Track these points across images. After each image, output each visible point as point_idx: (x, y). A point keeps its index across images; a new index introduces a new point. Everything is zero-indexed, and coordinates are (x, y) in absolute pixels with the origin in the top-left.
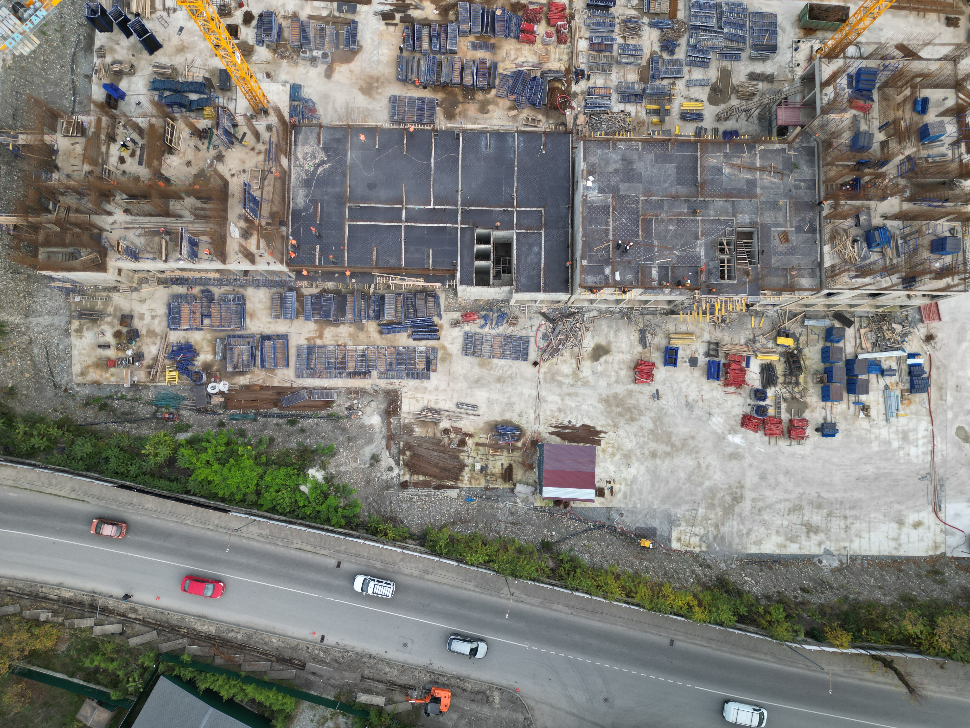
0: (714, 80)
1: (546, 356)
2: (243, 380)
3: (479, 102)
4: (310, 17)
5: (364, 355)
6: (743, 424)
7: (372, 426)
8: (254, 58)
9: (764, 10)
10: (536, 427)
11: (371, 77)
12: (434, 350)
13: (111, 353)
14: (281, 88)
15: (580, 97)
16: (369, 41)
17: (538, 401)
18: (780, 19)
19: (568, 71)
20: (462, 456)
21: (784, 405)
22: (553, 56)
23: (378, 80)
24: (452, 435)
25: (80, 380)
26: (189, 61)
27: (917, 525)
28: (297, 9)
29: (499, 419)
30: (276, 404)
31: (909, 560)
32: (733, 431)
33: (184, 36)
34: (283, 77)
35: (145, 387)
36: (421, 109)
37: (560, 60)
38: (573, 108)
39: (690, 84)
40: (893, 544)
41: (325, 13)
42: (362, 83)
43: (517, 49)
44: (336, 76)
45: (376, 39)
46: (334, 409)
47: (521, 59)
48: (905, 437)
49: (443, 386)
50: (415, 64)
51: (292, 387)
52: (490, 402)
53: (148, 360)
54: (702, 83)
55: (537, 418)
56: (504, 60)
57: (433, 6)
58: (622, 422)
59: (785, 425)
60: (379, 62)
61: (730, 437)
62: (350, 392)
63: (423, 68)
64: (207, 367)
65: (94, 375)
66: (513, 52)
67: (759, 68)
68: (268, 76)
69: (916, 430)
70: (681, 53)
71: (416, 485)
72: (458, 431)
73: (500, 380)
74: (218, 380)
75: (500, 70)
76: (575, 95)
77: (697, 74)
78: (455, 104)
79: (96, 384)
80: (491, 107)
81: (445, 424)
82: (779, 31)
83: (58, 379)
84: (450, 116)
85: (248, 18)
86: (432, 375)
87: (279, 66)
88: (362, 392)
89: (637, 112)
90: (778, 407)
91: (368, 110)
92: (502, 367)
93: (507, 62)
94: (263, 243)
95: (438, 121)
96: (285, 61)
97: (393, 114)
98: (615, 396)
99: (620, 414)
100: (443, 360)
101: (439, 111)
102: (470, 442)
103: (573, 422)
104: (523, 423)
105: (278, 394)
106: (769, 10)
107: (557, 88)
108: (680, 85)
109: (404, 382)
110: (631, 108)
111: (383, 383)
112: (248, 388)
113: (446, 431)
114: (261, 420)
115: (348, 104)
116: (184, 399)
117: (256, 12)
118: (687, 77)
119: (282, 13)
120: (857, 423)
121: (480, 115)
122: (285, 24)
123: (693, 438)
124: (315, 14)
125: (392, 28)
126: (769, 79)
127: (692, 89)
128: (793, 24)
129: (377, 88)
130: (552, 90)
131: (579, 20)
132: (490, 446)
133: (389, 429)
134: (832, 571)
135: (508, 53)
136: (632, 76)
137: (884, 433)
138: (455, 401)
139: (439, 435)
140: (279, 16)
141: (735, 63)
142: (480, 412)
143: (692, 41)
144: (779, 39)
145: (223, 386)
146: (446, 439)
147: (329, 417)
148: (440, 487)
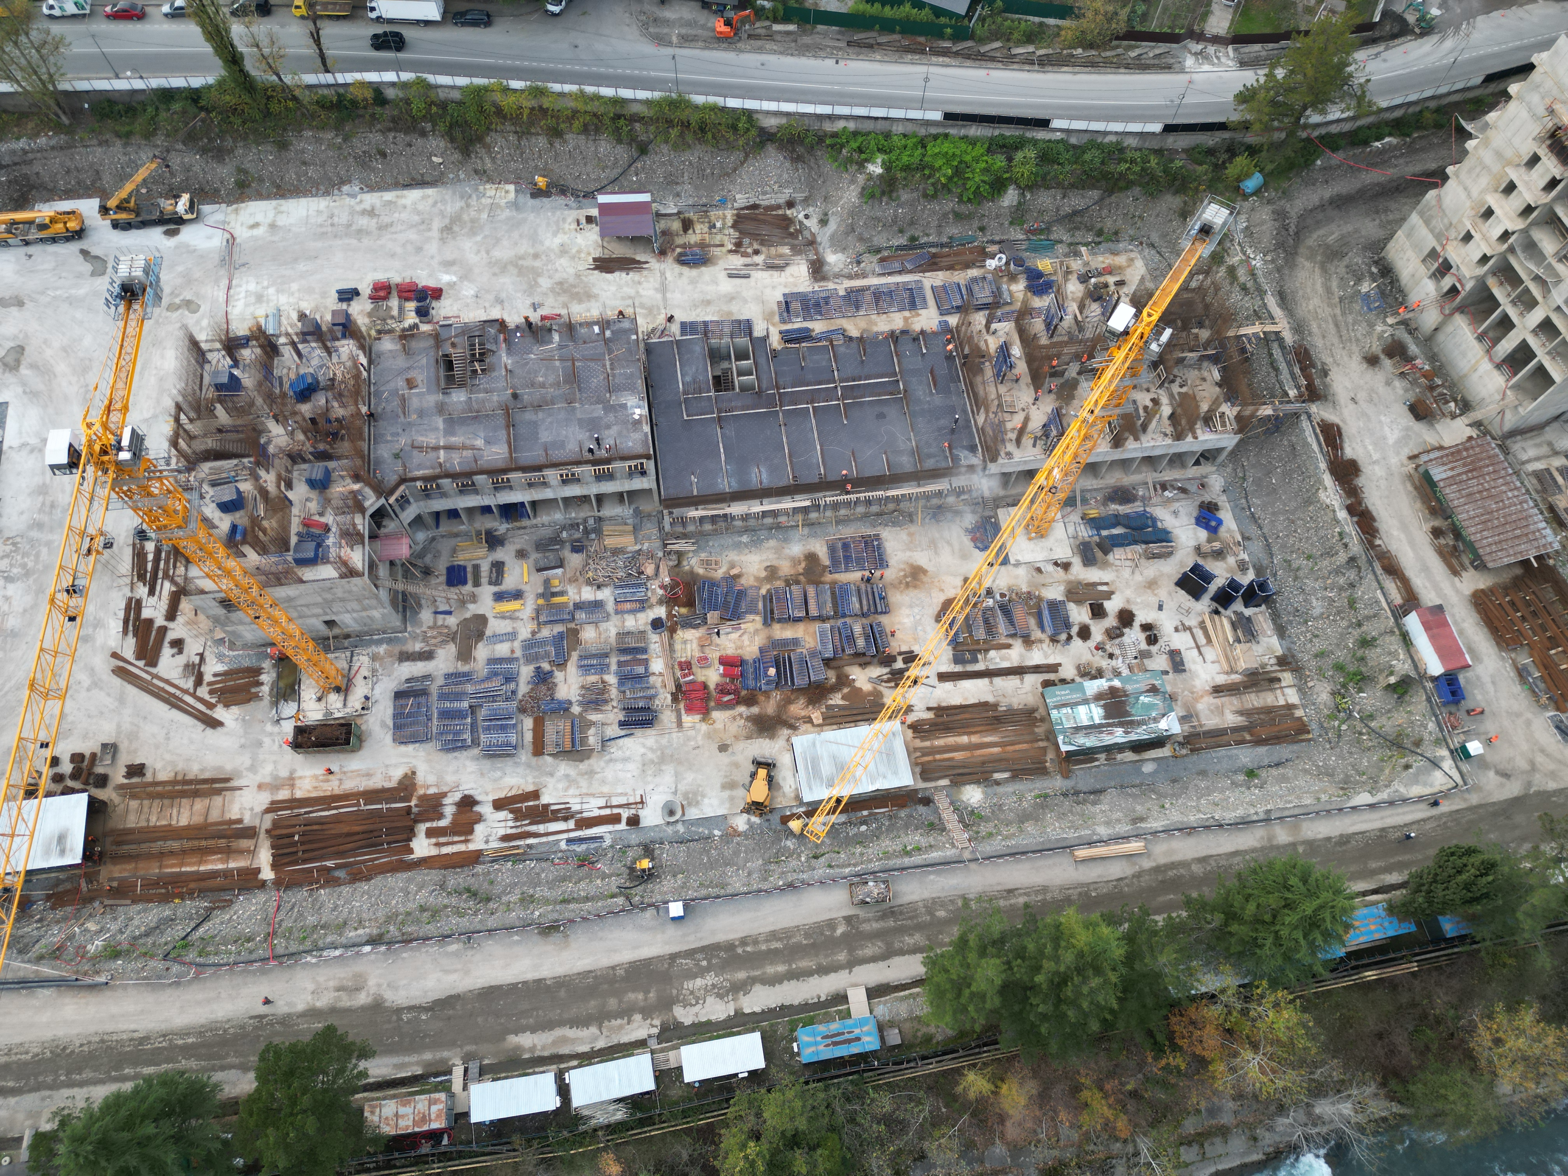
0: (480, 645)
1: (661, 328)
2: (974, 273)
3: (779, 578)
4: (1008, 646)
5: (858, 308)
6: (441, 290)
7: (835, 252)
8: (1062, 588)
9: (410, 748)
10: (663, 266)
11: (915, 587)
12: (783, 321)
13: (1111, 280)
14: (1020, 558)
15: (654, 600)
16: (928, 629)
17: (663, 289)
18: (388, 738)
19: (672, 631)
20: (737, 234)
21: (395, 312)
22: (695, 645)
23: (907, 585)
24: (750, 250)
25: (1132, 255)
26: (1137, 572)
27: (254, 226)
28: (1028, 654)
29: (703, 269)
30: (934, 256)
31: (268, 197)
32: (452, 285)
33: (1154, 601)
34: (1021, 571)
35: (1067, 255)
36: (847, 558)
37: (685, 642)
38: (662, 587)
39: (511, 636)
40: (283, 209)
41: (992, 653)
42: (925, 579)
43: (741, 647)
44: (959, 582)
45: (921, 633)
46: (875, 258)
47: (735, 636)
48: (260, 298)
49: (768, 291)
50: (865, 602)
51: (924, 272)
52: (715, 282)
53: (1073, 278)
54: (498, 638)
55: (663, 274)
56: (756, 631)
57: (858, 684)
58: (571, 280)
59: (394, 293)
60: (911, 607)
61: (454, 279)
62: (864, 276)
63: (854, 599)
64: (1013, 278)
65: (1121, 260)
66: (747, 643)
67: (418, 668)
68: (1039, 570)
69: (247, 305)
70: (526, 672)
71: (779, 207)
72: (745, 255)
73: (708, 303)
74: (998, 269)
75: (758, 619)
76: (660, 602)
77: (503, 649)
78: (808, 572)
79: (1115, 253)
80: (763, 574)
81: (759, 259)
82: (390, 723)
83: (1153, 252)
84: (811, 558)
85: (1085, 633)
86: (781, 299)
87: (1030, 584)
88: (850, 277)
89: (580, 593)
90: (401, 309)
91: (910, 550)
92: (707, 314)
93: (752, 630)
94: (982, 345)
95: (825, 549)
96: (1025, 590)
97: (879, 548)
98: (580, 301)
99: (574, 286)
100: (772, 314)
101: (826, 561)
102: (730, 247)
103: (624, 275)
104: (678, 268)
105: (935, 264)
106: (403, 748)
107: (684, 606)
108: (525, 631)
109: (810, 289)
110: (588, 594)
111: (831, 285)
112: (967, 266)
113: (756, 252)
114: (945, 240)
115: (936, 553)
116: (1026, 250)
117: (1077, 642)
118: (517, 644)
119: (1045, 646)
120: (313, 305)
121: (775, 563)
122: (1037, 634)
123: (495, 274)
124: (1004, 651)
125: (904, 649)
126: (406, 657)
127: (509, 629)
128: (370, 734)
129: (905, 576)
130: (690, 604)
131: (664, 698)
132: (710, 246)
133: (816, 250)
134: (350, 182)
135: (752, 641)
136: (588, 634)
137: (283, 300)
138: (752, 280)
139: (764, 249)
140: (1047, 640)
141: (451, 671)
142: (724, 273)
143: (512, 686)
144: (390, 711)
145: (991, 264)
146: (756, 246)
147: (878, 251)
148: (755, 207)
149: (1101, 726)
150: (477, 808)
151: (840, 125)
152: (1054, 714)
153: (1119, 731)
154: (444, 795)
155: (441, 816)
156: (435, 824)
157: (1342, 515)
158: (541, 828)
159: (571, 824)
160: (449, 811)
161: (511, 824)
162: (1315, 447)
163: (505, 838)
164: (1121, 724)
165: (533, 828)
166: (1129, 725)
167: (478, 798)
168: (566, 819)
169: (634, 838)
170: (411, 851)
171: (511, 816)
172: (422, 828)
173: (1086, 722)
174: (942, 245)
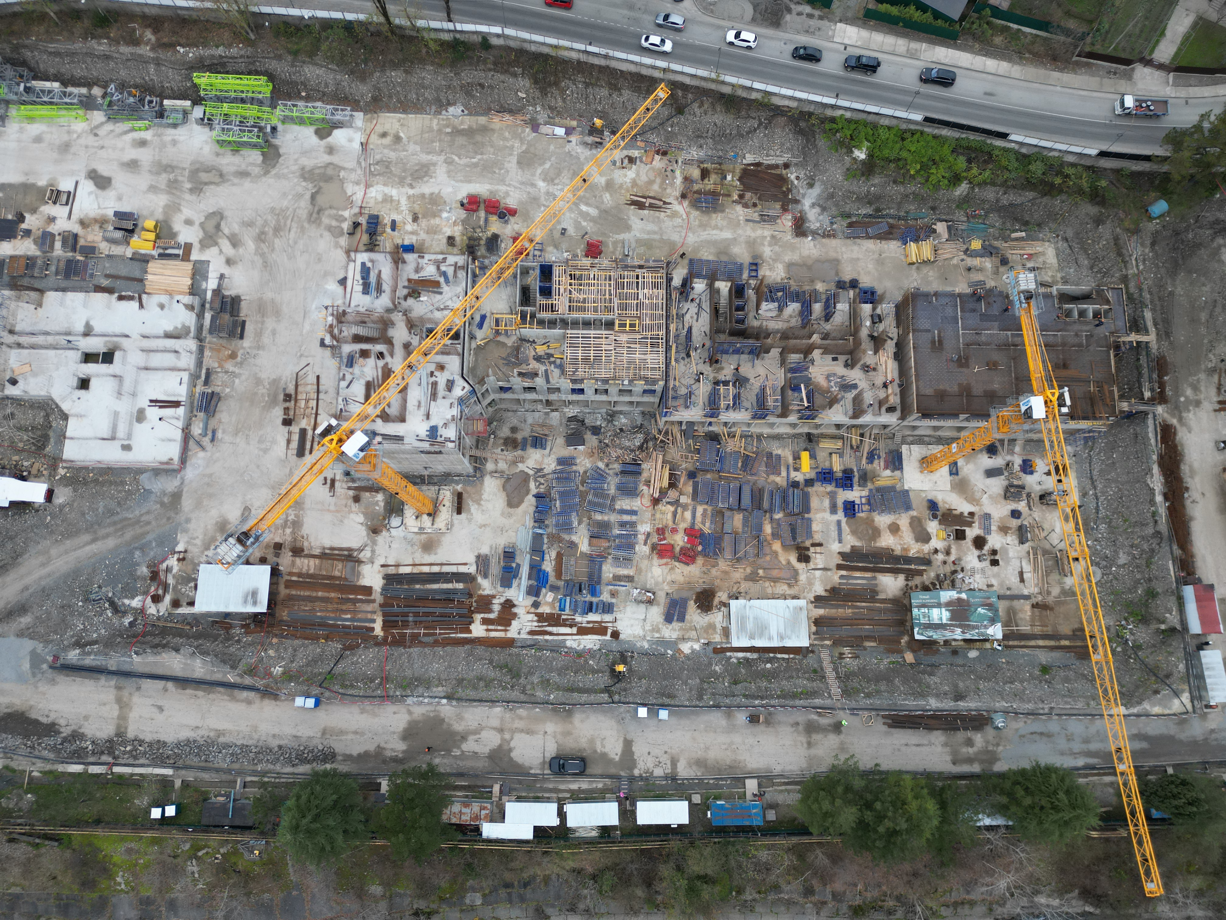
1: (675, 262)
6: (516, 210)
10: (682, 208)
20: (742, 187)
21: (482, 222)
22: (670, 516)
24: (749, 202)
25: (1048, 245)
27: (384, 135)
29: (713, 215)
30: (892, 226)
31: (394, 110)
32: (523, 206)
35: (996, 239)
37: (664, 513)
40: (404, 121)
46: (845, 222)
52: (719, 228)
58: (612, 211)
59: (482, 206)
62: (834, 236)
65: (1039, 248)
71: (776, 166)
72: (746, 206)
73: (712, 244)
81: (755, 211)
83: (1065, 245)
88: (824, 236)
90: (486, 220)
92: (709, 254)
98: (618, 231)
102: (736, 197)
103: (652, 212)
104: (692, 211)
105: (891, 233)
113: (754, 205)
114: (902, 214)
116: (964, 231)
131: (644, 552)
132: (719, 194)
133: (801, 208)
134: (454, 104)
139: (761, 203)
142: (728, 221)
146: (755, 200)
147: (849, 216)
148: (758, 164)
149: (946, 625)
150: (515, 610)
151: (839, 113)
152: (915, 611)
153: (958, 631)
154: (494, 597)
155: (490, 611)
156: (486, 616)
157: (1159, 498)
158: (554, 630)
159: (574, 630)
160: (496, 608)
161: (536, 624)
162: (1153, 441)
163: (531, 633)
164: (960, 626)
165: (549, 629)
166: (965, 628)
167: (516, 603)
168: (571, 626)
169: (615, 646)
170: (470, 632)
171: (536, 618)
172: (478, 617)
173: (936, 621)
174: (899, 218)
